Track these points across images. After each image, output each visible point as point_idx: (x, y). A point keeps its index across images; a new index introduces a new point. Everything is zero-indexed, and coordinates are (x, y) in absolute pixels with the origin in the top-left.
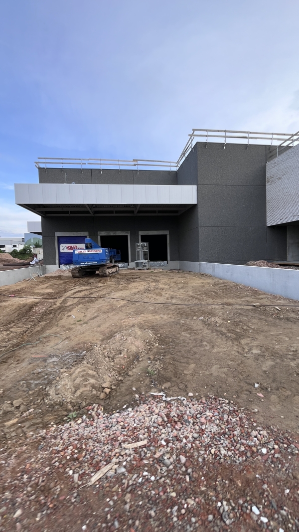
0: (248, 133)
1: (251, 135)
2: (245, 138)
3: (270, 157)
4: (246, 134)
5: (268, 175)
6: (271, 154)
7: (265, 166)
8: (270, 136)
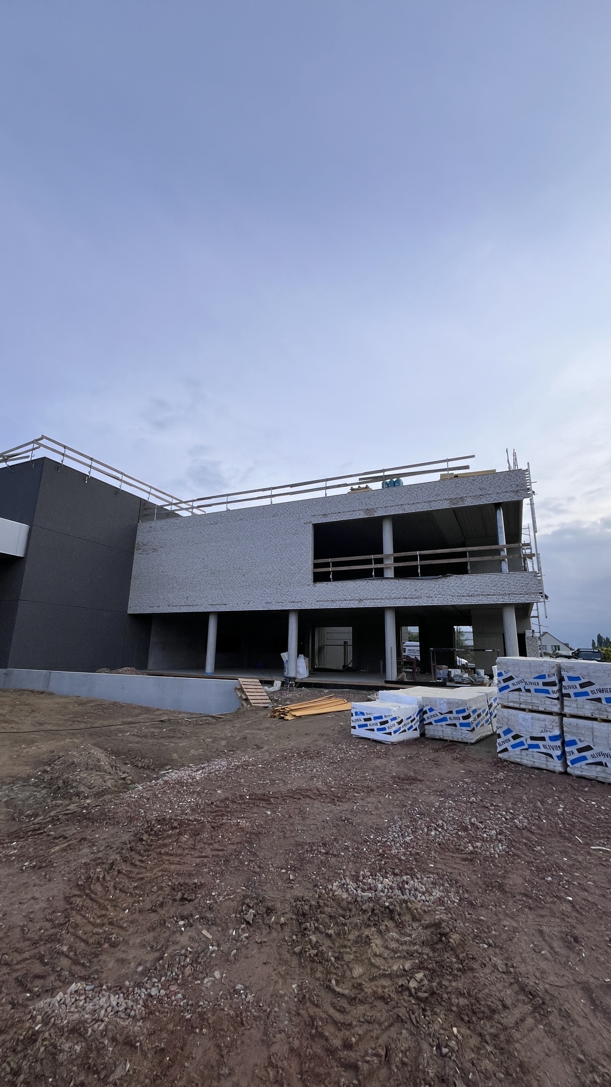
0: (122, 473)
1: (125, 478)
2: (117, 479)
3: (145, 515)
4: (120, 475)
5: (139, 539)
6: (145, 512)
7: (137, 526)
8: (148, 489)
